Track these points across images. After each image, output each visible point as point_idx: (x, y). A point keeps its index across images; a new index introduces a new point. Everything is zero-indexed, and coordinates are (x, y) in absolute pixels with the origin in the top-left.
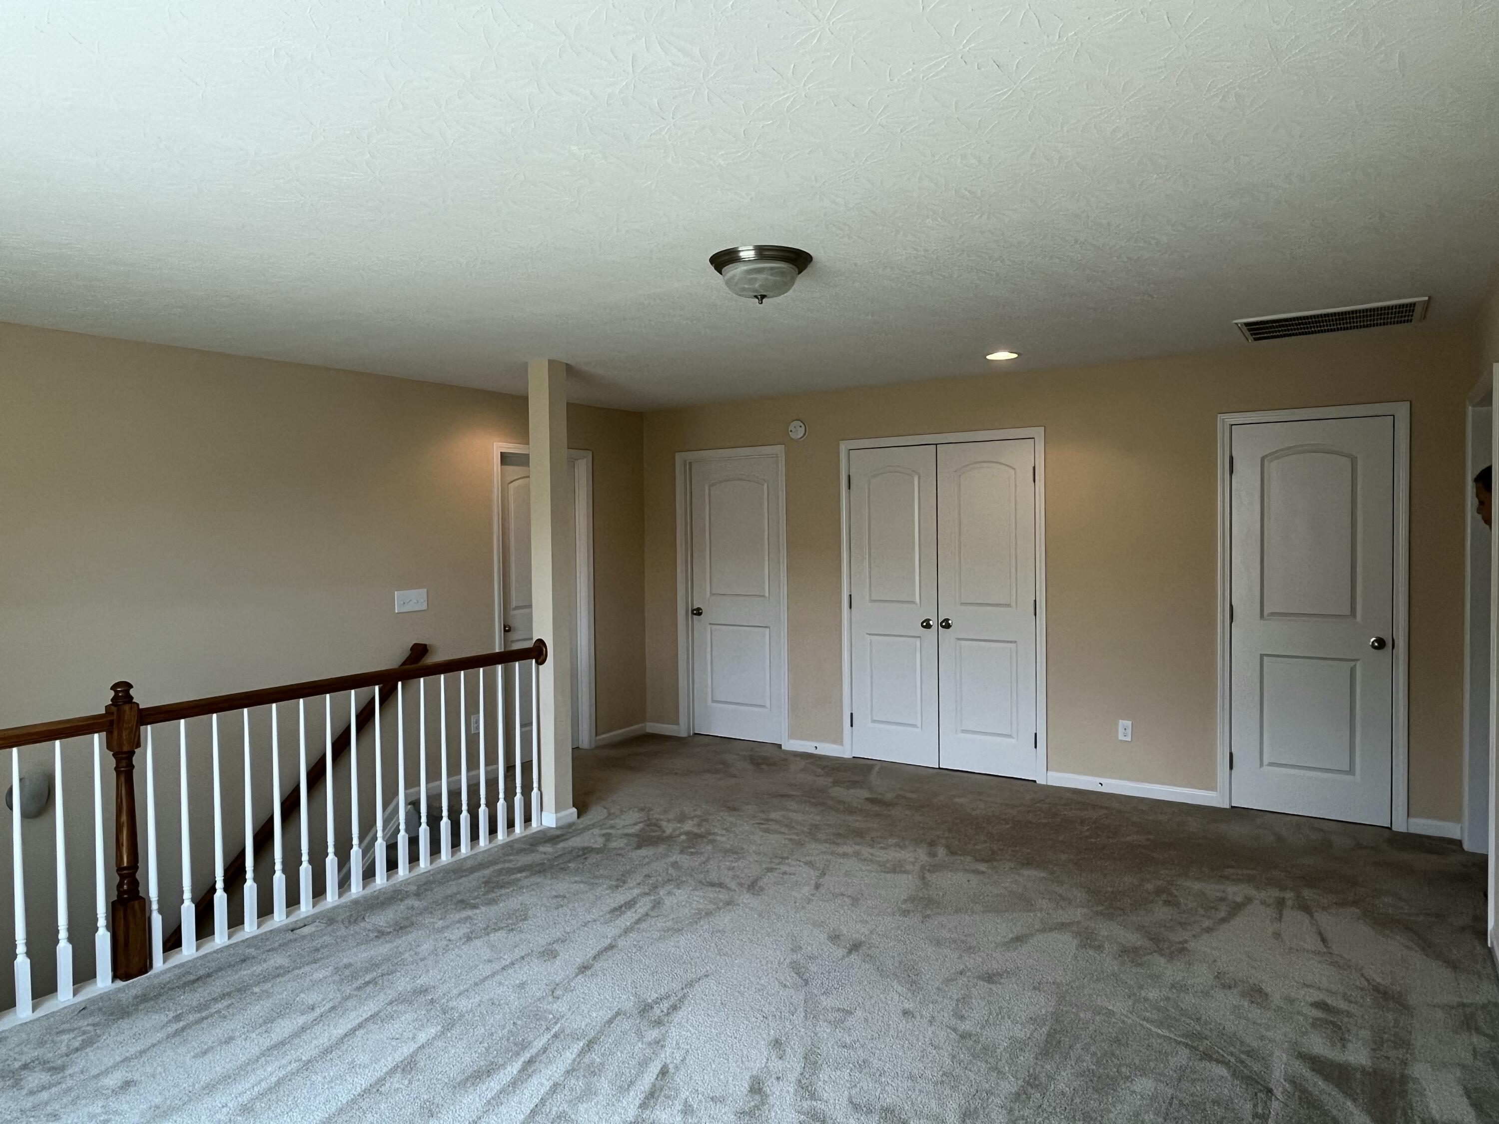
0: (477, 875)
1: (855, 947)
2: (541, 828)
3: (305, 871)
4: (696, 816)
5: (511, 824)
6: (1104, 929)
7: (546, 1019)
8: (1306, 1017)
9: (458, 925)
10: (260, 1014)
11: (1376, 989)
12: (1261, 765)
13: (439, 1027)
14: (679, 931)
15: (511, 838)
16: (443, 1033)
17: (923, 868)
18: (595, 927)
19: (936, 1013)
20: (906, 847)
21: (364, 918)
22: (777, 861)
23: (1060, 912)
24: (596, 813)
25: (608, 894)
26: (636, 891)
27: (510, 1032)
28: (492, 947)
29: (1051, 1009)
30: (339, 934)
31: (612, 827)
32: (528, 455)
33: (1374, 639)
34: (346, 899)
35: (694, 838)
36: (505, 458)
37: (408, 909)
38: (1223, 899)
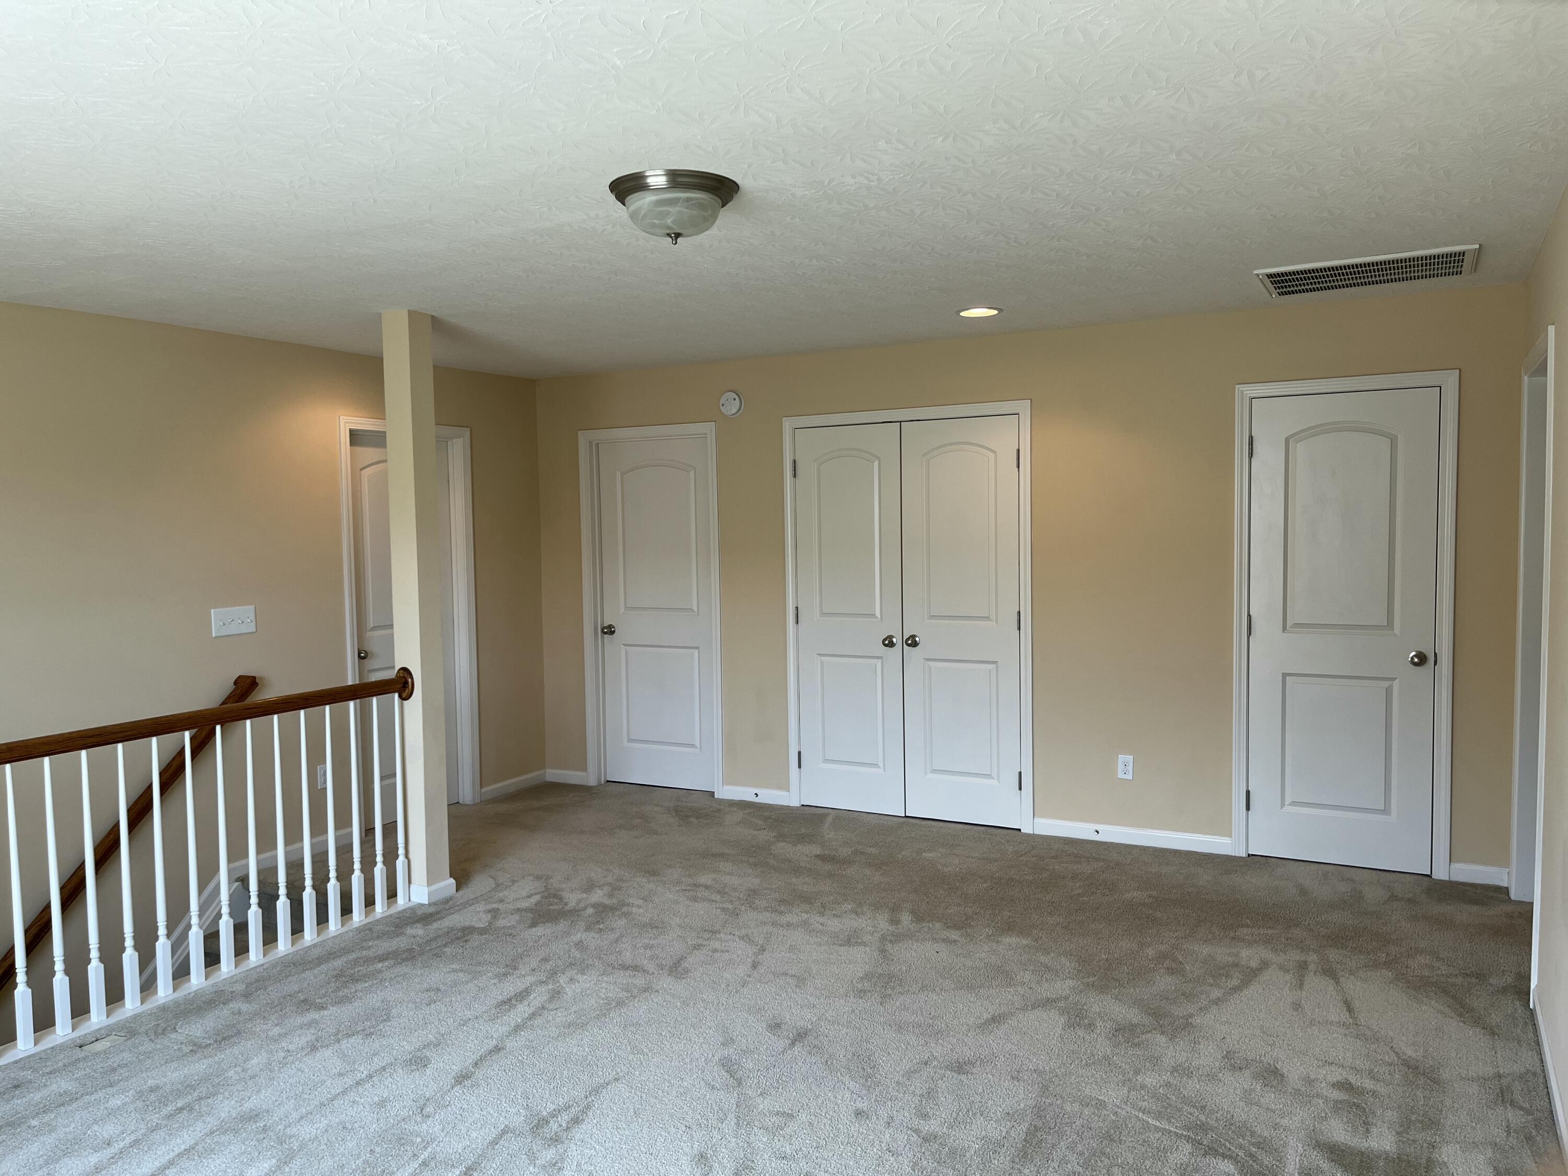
0: (324, 967)
1: (800, 1036)
2: (410, 904)
3: (95, 971)
4: (606, 884)
5: (370, 901)
6: (1097, 1003)
7: (412, 1143)
8: (1326, 1100)
9: (299, 1032)
10: (41, 1153)
11: (1407, 1064)
12: (1283, 805)
13: (274, 1161)
14: (583, 1026)
15: (370, 919)
16: (279, 1167)
17: (883, 938)
18: (477, 1025)
19: (895, 1112)
20: (863, 913)
21: (175, 1028)
22: (706, 936)
23: (1046, 985)
24: (480, 884)
25: (495, 984)
26: (530, 979)
27: (366, 1162)
28: (344, 1057)
29: (1030, 1102)
30: (142, 1049)
31: (501, 901)
32: (385, 432)
33: (1413, 653)
34: (152, 1004)
35: (603, 910)
36: (356, 437)
37: (234, 1014)
38: (1236, 965)
